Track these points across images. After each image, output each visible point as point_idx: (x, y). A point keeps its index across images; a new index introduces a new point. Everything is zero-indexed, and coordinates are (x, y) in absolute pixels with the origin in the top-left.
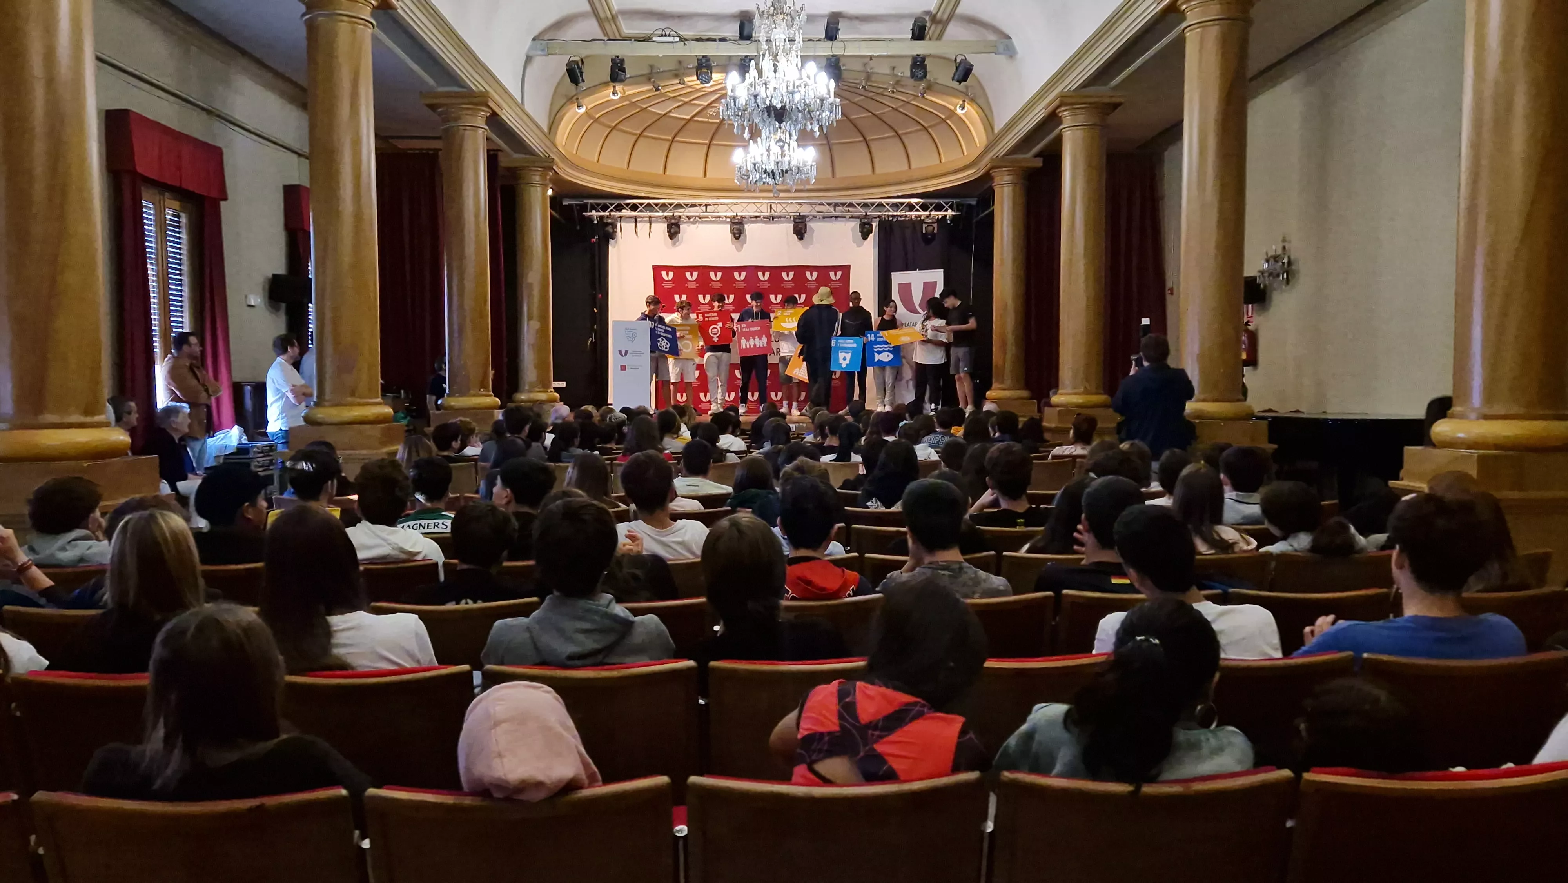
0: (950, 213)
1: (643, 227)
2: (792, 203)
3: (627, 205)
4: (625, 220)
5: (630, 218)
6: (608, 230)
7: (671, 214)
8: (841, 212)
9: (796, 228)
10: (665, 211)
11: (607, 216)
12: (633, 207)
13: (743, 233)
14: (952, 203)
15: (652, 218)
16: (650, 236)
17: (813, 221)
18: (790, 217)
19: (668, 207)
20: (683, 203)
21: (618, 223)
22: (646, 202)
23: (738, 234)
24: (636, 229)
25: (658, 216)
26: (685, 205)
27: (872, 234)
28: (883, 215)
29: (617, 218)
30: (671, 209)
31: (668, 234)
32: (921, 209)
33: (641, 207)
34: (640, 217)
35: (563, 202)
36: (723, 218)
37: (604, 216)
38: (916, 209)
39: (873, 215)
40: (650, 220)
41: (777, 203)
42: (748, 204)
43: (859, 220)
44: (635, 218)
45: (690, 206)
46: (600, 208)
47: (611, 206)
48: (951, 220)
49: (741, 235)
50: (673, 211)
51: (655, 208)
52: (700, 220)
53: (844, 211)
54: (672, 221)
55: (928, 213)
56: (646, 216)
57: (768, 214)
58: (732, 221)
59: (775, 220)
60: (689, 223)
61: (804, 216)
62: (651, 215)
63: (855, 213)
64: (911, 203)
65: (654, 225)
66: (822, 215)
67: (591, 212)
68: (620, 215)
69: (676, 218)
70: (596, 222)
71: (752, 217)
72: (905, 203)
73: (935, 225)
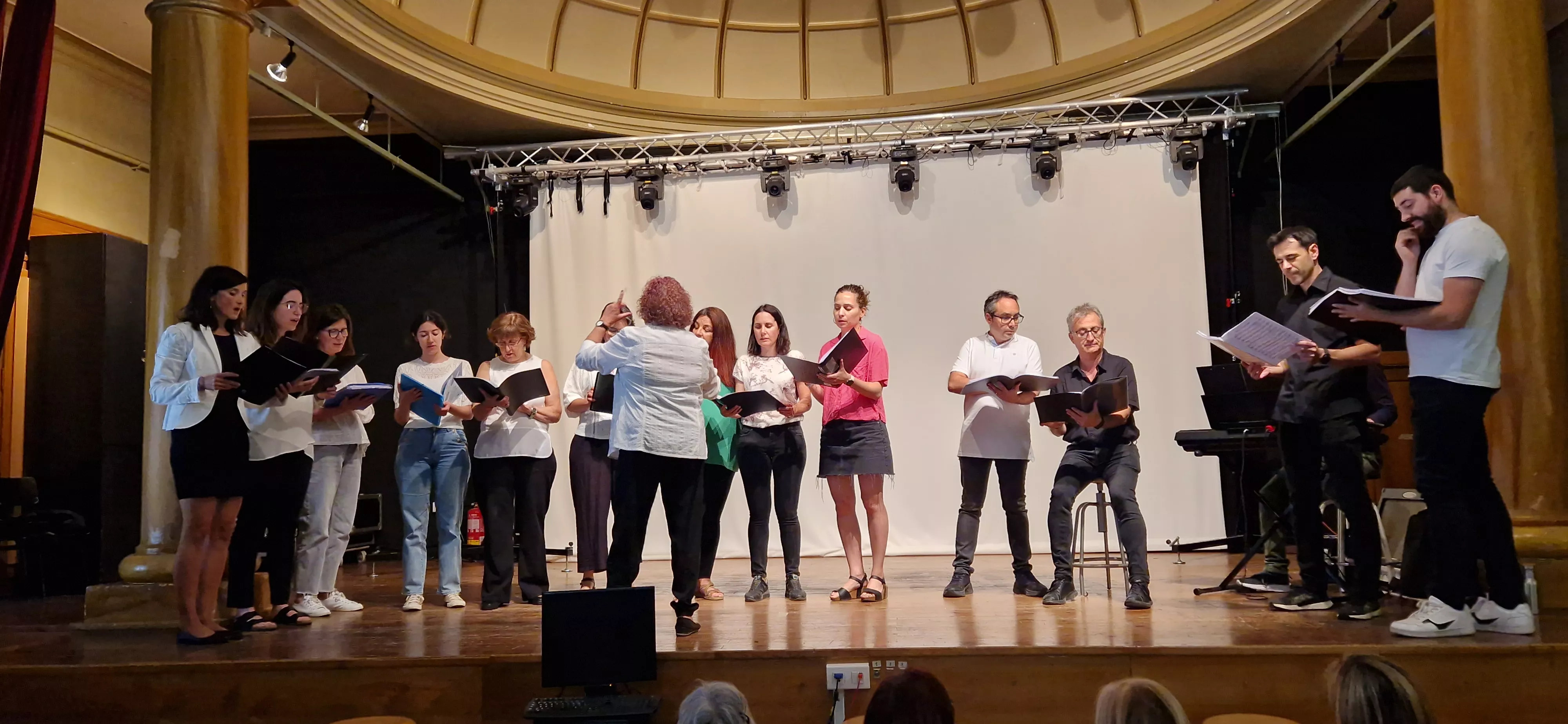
0: (1228, 116)
1: (593, 193)
2: (884, 123)
3: (560, 152)
4: (559, 183)
5: (569, 179)
6: (521, 201)
7: (643, 161)
8: (990, 131)
9: (896, 170)
10: (630, 158)
11: (518, 174)
12: (573, 156)
13: (788, 190)
14: (1232, 96)
15: (610, 175)
16: (605, 212)
17: (933, 158)
18: (883, 151)
19: (640, 150)
20: (671, 144)
21: (545, 189)
22: (596, 144)
23: (775, 189)
24: (579, 199)
25: (619, 170)
26: (674, 146)
27: (1058, 173)
28: (1079, 134)
29: (543, 180)
30: (644, 153)
31: (639, 203)
32: (1163, 113)
33: (586, 154)
34: (586, 172)
35: (445, 154)
36: (750, 166)
37: (513, 174)
38: (1153, 113)
39: (1058, 133)
40: (605, 180)
41: (857, 126)
42: (798, 132)
43: (1029, 149)
44: (578, 178)
45: (687, 150)
46: (508, 161)
47: (529, 155)
48: (1232, 134)
49: (783, 191)
50: (648, 156)
51: (616, 156)
52: (705, 173)
53: (996, 129)
54: (644, 173)
55: (1179, 120)
56: (595, 169)
57: (838, 147)
58: (764, 165)
59: (854, 162)
60: (683, 181)
61: (913, 146)
62: (604, 164)
63: (1020, 132)
64: (1140, 104)
65: (614, 189)
66: (951, 140)
67: (488, 167)
68: (546, 173)
69: (653, 167)
70: (499, 188)
71: (807, 157)
72: (1128, 105)
73: (1198, 143)
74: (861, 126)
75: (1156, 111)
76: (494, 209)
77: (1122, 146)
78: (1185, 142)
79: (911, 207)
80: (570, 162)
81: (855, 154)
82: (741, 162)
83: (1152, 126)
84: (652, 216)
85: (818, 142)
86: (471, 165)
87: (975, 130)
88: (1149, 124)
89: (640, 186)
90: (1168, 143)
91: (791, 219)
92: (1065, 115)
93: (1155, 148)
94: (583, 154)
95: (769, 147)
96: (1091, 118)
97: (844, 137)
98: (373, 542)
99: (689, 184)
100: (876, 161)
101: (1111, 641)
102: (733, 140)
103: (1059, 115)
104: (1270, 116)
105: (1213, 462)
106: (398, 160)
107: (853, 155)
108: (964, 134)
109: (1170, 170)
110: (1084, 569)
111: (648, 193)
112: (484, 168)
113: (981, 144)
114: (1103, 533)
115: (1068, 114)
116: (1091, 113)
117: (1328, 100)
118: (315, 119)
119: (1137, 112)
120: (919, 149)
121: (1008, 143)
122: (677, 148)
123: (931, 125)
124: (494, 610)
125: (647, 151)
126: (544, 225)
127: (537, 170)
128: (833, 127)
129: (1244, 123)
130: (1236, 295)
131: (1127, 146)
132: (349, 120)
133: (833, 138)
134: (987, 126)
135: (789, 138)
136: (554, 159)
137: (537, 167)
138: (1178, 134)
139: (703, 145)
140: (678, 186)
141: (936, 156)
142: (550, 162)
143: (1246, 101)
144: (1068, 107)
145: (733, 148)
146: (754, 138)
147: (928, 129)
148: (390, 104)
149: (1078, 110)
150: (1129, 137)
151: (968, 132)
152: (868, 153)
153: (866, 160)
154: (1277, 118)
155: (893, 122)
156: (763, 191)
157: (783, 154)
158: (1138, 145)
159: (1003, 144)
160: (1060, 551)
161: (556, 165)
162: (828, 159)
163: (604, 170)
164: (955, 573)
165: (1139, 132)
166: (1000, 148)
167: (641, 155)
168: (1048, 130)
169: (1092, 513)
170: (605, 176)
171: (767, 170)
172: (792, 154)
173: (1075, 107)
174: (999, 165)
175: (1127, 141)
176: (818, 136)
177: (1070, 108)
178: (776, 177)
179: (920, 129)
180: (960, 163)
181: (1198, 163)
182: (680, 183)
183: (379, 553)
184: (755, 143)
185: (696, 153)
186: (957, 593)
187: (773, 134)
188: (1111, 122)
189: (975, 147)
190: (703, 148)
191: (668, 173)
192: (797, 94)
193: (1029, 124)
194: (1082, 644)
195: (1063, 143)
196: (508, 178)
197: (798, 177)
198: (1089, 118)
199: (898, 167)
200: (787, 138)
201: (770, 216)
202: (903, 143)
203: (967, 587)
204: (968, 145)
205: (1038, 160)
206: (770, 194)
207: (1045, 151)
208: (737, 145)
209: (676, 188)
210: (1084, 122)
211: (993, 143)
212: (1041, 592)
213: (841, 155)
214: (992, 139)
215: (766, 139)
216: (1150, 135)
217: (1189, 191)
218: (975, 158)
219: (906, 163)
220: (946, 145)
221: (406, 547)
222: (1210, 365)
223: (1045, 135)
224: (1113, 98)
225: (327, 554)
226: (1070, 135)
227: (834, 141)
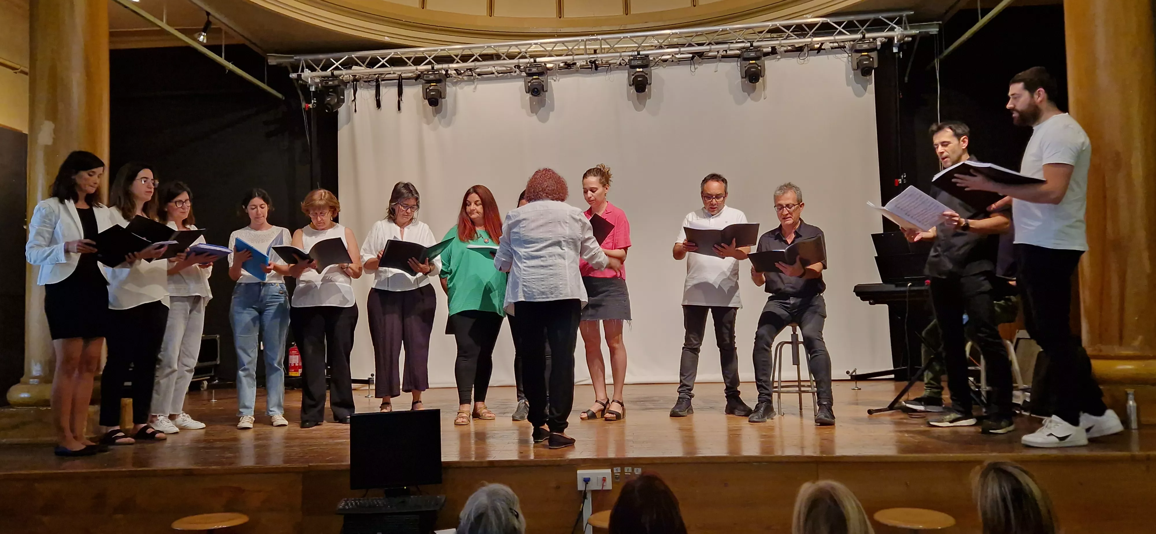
0: (898, 33)
1: (389, 93)
2: (624, 38)
3: (363, 59)
4: (362, 85)
5: (369, 81)
6: (331, 99)
7: (429, 67)
8: (708, 45)
9: (633, 75)
10: (419, 65)
11: (328, 77)
12: (373, 63)
13: (546, 91)
14: (901, 17)
15: (402, 79)
16: (399, 109)
17: (663, 66)
18: (623, 60)
19: (427, 58)
20: (452, 53)
21: (349, 90)
22: (392, 53)
23: (536, 90)
24: (378, 98)
25: (410, 75)
26: (455, 55)
27: (762, 78)
28: (779, 47)
29: (349, 82)
30: (430, 61)
31: (427, 101)
32: (847, 31)
33: (383, 61)
34: (383, 76)
35: (269, 61)
36: (515, 72)
37: (324, 77)
38: (838, 31)
39: (763, 46)
40: (399, 82)
41: (602, 40)
42: (555, 44)
43: (739, 59)
44: (377, 80)
45: (465, 58)
46: (320, 67)
47: (337, 62)
48: (900, 47)
49: (542, 92)
50: (433, 64)
51: (407, 63)
52: (479, 77)
53: (713, 43)
54: (430, 77)
55: (859, 36)
56: (390, 73)
57: (586, 56)
58: (527, 71)
59: (599, 68)
60: (462, 83)
61: (647, 56)
62: (398, 70)
63: (732, 45)
64: (828, 23)
65: (406, 90)
66: (677, 52)
67: (303, 72)
68: (351, 76)
69: (437, 72)
70: (313, 89)
71: (562, 65)
72: (818, 24)
73: (874, 55)
74: (605, 40)
75: (840, 29)
76: (309, 105)
77: (813, 57)
78: (863, 54)
79: (645, 106)
80: (370, 68)
81: (600, 62)
82: (509, 69)
83: (837, 41)
84: (437, 112)
85: (570, 53)
86: (290, 69)
87: (696, 44)
88: (835, 39)
89: (427, 87)
90: (850, 55)
91: (548, 114)
92: (768, 32)
93: (840, 59)
94: (381, 61)
95: (531, 57)
96: (789, 34)
97: (591, 49)
98: (213, 374)
99: (466, 86)
100: (617, 68)
101: (803, 451)
102: (502, 50)
103: (764, 31)
104: (931, 33)
105: (884, 309)
106: (230, 66)
107: (599, 63)
108: (688, 46)
109: (851, 76)
110: (781, 394)
111: (433, 93)
112: (301, 72)
113: (701, 55)
114: (796, 366)
115: (770, 31)
116: (788, 30)
117: (977, 21)
118: (162, 32)
119: (825, 29)
120: (651, 58)
121: (723, 54)
122: (457, 57)
123: (661, 39)
124: (311, 428)
125: (432, 59)
126: (349, 119)
127: (344, 74)
128: (582, 40)
129: (910, 39)
130: (902, 176)
131: (817, 57)
132: (190, 33)
133: (583, 49)
134: (706, 40)
135: (547, 49)
136: (357, 66)
137: (344, 72)
138: (858, 47)
139: (478, 54)
140: (457, 87)
141: (665, 64)
142: (354, 67)
143: (912, 21)
144: (771, 25)
145: (501, 57)
146: (518, 49)
147: (658, 42)
148: (225, 20)
149: (778, 28)
150: (819, 50)
151: (690, 45)
152: (610, 62)
153: (609, 67)
154: (936, 34)
155: (631, 37)
156: (526, 92)
157: (542, 62)
158: (826, 56)
159: (719, 55)
160: (762, 380)
161: (359, 70)
162: (579, 66)
163: (398, 75)
164: (679, 398)
165: (827, 46)
166: (716, 58)
167: (428, 62)
168: (755, 44)
169: (787, 349)
170: (399, 80)
171: (529, 75)
172: (550, 62)
173: (776, 25)
174: (715, 72)
175: (818, 53)
176: (570, 48)
177: (772, 26)
178: (537, 81)
179: (652, 43)
180: (684, 70)
181: (873, 71)
182: (460, 85)
183: (218, 382)
184: (520, 53)
185: (473, 61)
186: (680, 413)
187: (534, 46)
188: (804, 37)
189: (697, 57)
190: (478, 57)
191: (450, 77)
192: (554, 14)
193: (739, 39)
194: (779, 453)
195: (766, 54)
196: (320, 81)
197: (555, 81)
198: (787, 34)
199: (635, 73)
200: (545, 49)
201: (532, 112)
202: (639, 54)
203: (689, 409)
204: (691, 55)
205: (747, 68)
206: (532, 95)
207: (752, 60)
208: (505, 54)
209: (456, 89)
210: (783, 37)
211: (710, 54)
212: (748, 412)
213: (589, 63)
214: (710, 51)
215: (529, 50)
216: (836, 48)
217: (867, 94)
218: (696, 66)
219: (641, 70)
220: (673, 56)
221: (240, 378)
222: (882, 232)
223: (752, 48)
224: (807, 18)
225: (176, 383)
226: (772, 47)
227: (583, 52)
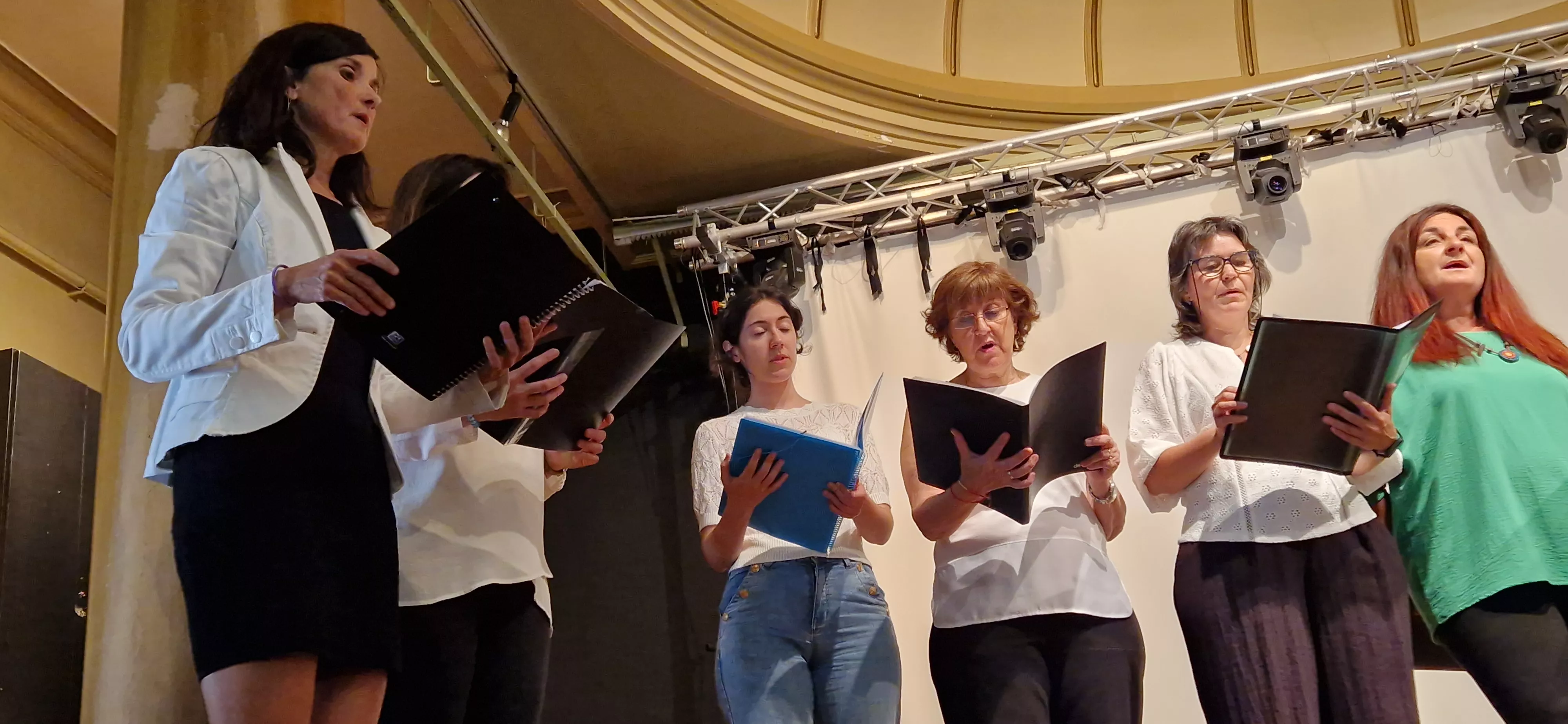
3: (837, 189)
4: (832, 252)
5: (848, 243)
7: (997, 178)
9: (1520, 118)
11: (762, 234)
13: (1298, 188)
15: (925, 226)
21: (807, 265)
22: (899, 168)
23: (1277, 183)
24: (872, 274)
25: (943, 214)
34: (880, 226)
36: (1195, 172)
37: (753, 235)
40: (919, 234)
41: (1407, 65)
44: (866, 237)
47: (773, 208)
52: (1108, 196)
54: (1007, 193)
56: (901, 212)
58: (1245, 147)
59: (1408, 133)
60: (1067, 215)
62: (924, 195)
67: (707, 230)
70: (725, 270)
71: (1310, 139)
74: (1414, 64)
80: (854, 203)
82: (1179, 165)
89: (998, 221)
94: (873, 191)
99: (1080, 220)
100: (1455, 124)
107: (1405, 121)
111: (1017, 229)
127: (797, 222)
136: (823, 203)
137: (798, 217)
142: (815, 207)
152: (1432, 115)
155: (1480, 47)
161: (830, 209)
162: (1355, 135)
163: (915, 217)
170: (917, 229)
171: (1251, 154)
199: (1527, 112)
219: (1540, 102)
